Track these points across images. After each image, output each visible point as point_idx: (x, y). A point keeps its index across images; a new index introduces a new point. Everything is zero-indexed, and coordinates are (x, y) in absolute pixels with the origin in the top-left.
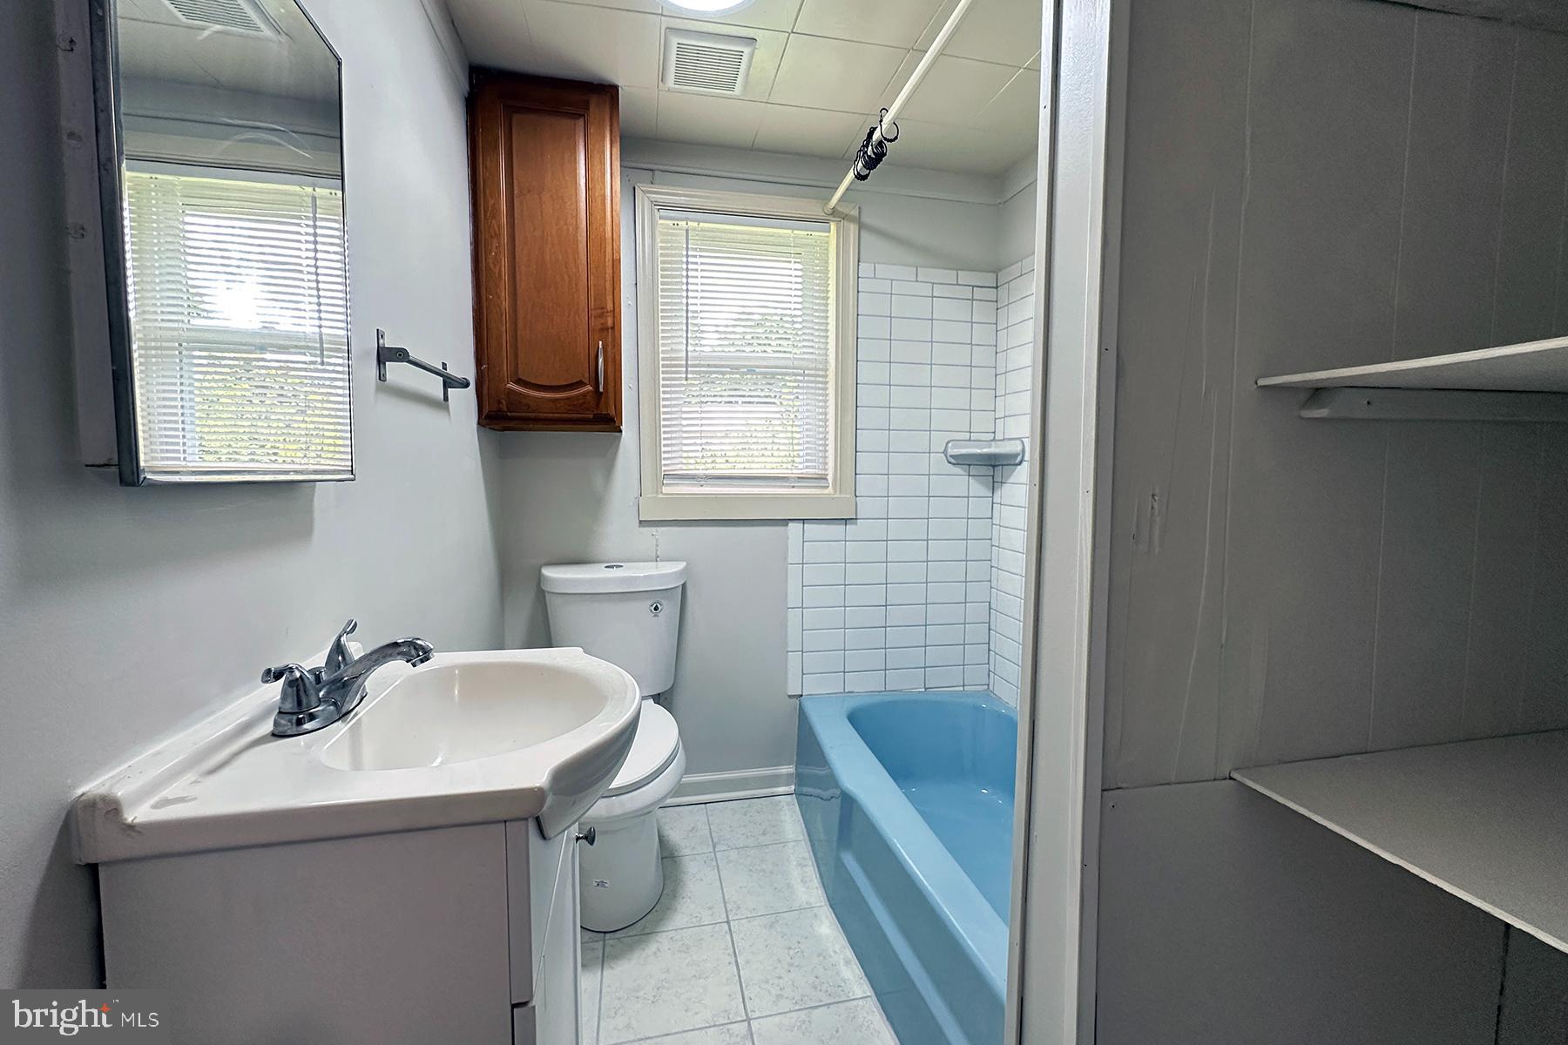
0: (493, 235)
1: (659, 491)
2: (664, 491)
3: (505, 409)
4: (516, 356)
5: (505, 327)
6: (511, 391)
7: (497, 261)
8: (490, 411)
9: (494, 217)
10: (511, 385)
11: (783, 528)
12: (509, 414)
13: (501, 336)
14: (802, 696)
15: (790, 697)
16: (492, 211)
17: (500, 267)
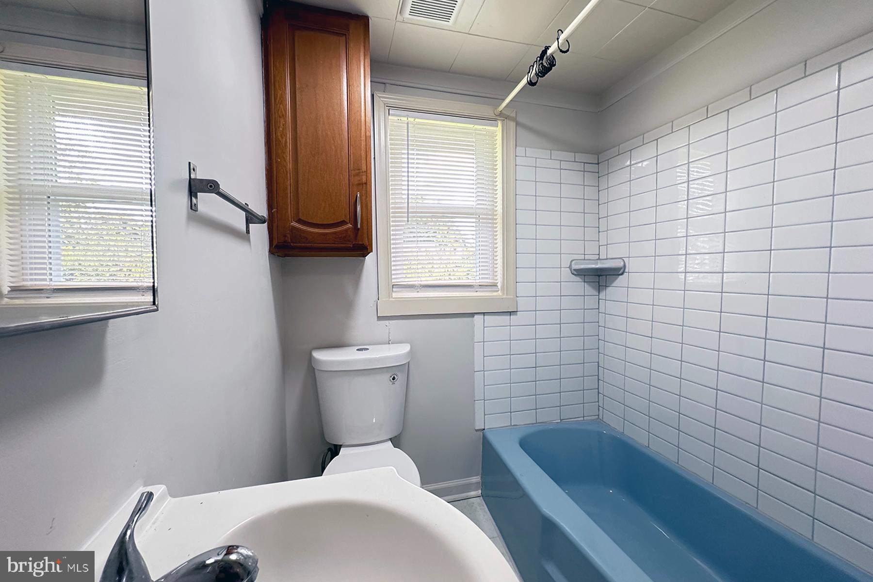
0: (281, 116)
1: (391, 296)
2: (393, 297)
3: (290, 241)
4: (298, 203)
5: (289, 182)
6: (293, 228)
7: (284, 135)
8: (278, 243)
9: (281, 103)
10: (294, 224)
11: (471, 319)
12: (292, 244)
13: (287, 188)
14: (484, 429)
15: (477, 430)
16: (280, 98)
17: (286, 139)
